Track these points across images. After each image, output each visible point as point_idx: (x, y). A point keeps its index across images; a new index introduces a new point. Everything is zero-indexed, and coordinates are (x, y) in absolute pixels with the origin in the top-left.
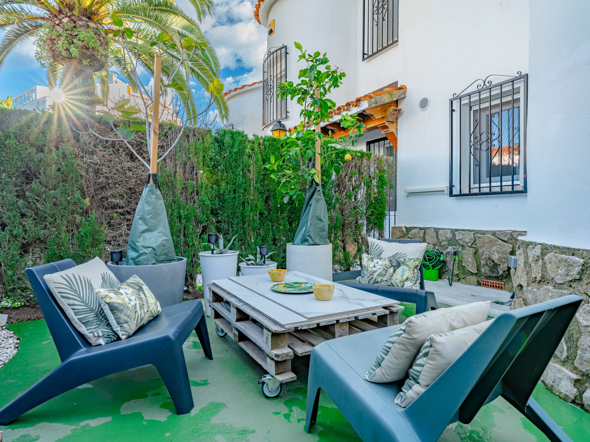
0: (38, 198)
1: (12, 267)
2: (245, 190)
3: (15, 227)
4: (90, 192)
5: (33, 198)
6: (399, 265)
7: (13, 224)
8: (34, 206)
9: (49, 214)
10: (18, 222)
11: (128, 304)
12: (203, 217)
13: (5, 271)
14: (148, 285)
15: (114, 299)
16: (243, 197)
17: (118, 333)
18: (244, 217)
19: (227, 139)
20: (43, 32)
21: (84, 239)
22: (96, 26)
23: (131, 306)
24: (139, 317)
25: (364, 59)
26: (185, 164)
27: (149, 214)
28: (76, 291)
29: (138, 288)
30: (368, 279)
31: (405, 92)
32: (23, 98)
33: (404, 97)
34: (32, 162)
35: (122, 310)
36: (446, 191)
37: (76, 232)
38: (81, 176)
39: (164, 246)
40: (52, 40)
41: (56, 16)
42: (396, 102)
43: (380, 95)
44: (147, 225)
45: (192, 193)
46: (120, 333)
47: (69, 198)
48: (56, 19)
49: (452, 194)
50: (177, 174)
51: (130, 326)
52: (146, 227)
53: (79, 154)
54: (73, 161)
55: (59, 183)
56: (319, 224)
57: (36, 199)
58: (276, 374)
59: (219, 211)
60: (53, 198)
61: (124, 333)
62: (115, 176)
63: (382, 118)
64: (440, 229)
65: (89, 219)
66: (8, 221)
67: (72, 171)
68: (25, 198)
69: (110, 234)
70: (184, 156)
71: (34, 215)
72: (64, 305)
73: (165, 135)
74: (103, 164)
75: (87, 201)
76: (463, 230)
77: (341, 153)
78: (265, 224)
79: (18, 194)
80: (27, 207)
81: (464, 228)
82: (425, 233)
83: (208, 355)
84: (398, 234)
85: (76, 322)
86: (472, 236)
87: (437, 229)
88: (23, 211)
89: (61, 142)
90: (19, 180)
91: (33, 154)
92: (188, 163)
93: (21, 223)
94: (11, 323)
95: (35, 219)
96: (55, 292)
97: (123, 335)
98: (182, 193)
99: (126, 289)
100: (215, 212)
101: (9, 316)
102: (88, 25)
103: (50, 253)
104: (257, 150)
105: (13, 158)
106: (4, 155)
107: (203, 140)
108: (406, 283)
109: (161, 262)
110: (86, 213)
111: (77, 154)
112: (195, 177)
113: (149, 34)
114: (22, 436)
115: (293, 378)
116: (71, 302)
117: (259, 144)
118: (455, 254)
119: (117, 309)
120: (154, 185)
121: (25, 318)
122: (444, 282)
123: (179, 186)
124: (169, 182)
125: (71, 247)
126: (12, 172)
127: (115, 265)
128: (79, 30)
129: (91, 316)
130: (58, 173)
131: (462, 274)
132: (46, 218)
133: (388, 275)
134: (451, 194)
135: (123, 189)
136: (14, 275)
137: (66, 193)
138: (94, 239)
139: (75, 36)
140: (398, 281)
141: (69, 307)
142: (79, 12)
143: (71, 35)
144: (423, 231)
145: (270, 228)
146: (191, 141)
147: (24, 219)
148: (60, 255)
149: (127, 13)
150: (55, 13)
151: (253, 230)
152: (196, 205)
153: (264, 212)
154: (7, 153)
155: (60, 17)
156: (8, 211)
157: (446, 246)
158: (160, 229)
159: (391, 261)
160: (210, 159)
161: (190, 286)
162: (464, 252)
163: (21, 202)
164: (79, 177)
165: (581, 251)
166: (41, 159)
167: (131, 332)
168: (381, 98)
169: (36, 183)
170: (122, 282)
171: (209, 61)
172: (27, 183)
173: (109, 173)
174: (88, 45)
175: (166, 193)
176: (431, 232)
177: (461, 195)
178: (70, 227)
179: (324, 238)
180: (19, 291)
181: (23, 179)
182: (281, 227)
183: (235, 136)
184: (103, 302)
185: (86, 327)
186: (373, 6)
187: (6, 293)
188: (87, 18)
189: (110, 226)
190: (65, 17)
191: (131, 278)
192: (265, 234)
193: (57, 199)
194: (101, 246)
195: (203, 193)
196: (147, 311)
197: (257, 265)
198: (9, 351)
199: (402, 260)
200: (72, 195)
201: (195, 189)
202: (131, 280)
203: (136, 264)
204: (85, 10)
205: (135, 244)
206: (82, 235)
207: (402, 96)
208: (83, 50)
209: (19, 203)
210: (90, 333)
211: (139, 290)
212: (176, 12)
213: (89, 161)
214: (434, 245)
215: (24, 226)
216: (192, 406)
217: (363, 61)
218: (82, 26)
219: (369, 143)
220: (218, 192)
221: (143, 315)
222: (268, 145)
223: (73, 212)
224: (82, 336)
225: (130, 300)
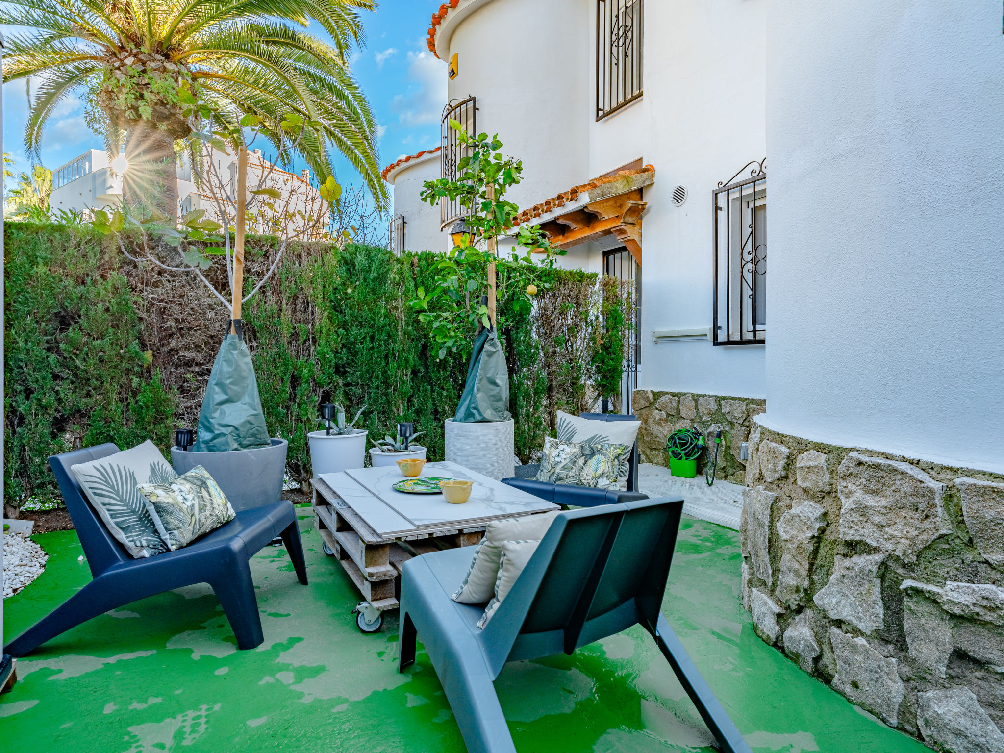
0: (78, 352)
1: (40, 453)
2: (389, 336)
3: (45, 393)
4: (153, 341)
5: (70, 352)
6: (592, 454)
7: (42, 389)
8: (71, 364)
9: (92, 376)
10: (48, 387)
11: (181, 505)
12: (322, 378)
13: (30, 458)
14: (216, 479)
15: (162, 496)
16: (386, 346)
17: (166, 542)
18: (386, 377)
19: (360, 259)
20: (95, 80)
21: (144, 411)
22: (177, 69)
23: (186, 507)
24: (197, 523)
25: (598, 119)
26: (295, 297)
27: (230, 378)
28: (112, 487)
29: (199, 483)
30: (548, 474)
31: (653, 176)
32: (70, 169)
33: (651, 185)
34: (69, 300)
35: (172, 513)
36: (708, 336)
37: (131, 400)
38: (141, 319)
39: (251, 424)
40: (109, 93)
41: (115, 55)
42: (640, 191)
43: (608, 183)
44: (226, 393)
45: (305, 341)
46: (169, 542)
47: (122, 352)
48: (115, 59)
49: (717, 340)
50: (282, 314)
51: (182, 533)
52: (225, 397)
53: (136, 287)
54: (128, 297)
55: (107, 329)
56: (492, 390)
57: (74, 354)
58: (372, 601)
59: (347, 369)
60: (99, 352)
61: (174, 542)
62: (189, 318)
63: (617, 217)
64: (700, 396)
65: (151, 382)
66: (34, 385)
67: (127, 312)
68: (58, 352)
69: (182, 404)
70: (293, 286)
71: (71, 377)
72: (98, 504)
73: (265, 255)
74: (171, 301)
75: (148, 355)
76: (733, 398)
77: (545, 275)
78: (421, 389)
79: (48, 345)
80: (62, 365)
81: (733, 395)
82: (679, 401)
83: (303, 579)
84: (642, 403)
85: (112, 527)
86: (744, 407)
87: (697, 395)
88: (56, 370)
89: (110, 269)
90: (50, 326)
91: (71, 288)
92: (300, 297)
93: (52, 389)
94: (39, 533)
95: (72, 383)
96: (86, 487)
97: (172, 545)
98: (291, 342)
99: (181, 484)
100: (341, 369)
101: (35, 524)
102: (165, 68)
103: (94, 432)
104: (407, 274)
105: (42, 293)
106: (30, 290)
107: (323, 261)
108: (600, 480)
109: (247, 446)
110: (146, 373)
111: (134, 286)
112: (311, 317)
113: (262, 78)
114: (41, 669)
115: (394, 605)
116: (107, 500)
117: (412, 264)
118: (719, 435)
119: (165, 510)
120: (237, 336)
121: (59, 526)
122: (701, 480)
123: (286, 332)
124: (270, 326)
125: (124, 423)
126: (40, 315)
127: (183, 451)
128: (151, 75)
129: (132, 520)
130: (106, 315)
131: (731, 467)
132: (89, 380)
133: (576, 469)
134: (716, 342)
135: (201, 337)
136: (44, 464)
137: (117, 345)
138: (157, 411)
139: (144, 85)
140: (589, 478)
141: (104, 508)
142: (151, 47)
143: (138, 84)
144: (677, 398)
145: (429, 394)
146: (304, 262)
147: (58, 382)
148: (108, 435)
149: (224, 49)
150: (113, 50)
151: (402, 397)
152: (312, 360)
153: (419, 369)
154: (33, 287)
155: (121, 56)
156: (34, 371)
157: (709, 423)
158: (246, 399)
159: (582, 447)
160: (334, 289)
161: (303, 482)
162: (734, 432)
163: (53, 358)
164: (136, 321)
165: (788, 438)
166: (82, 295)
167: (185, 542)
168: (612, 188)
169: (74, 330)
170: (180, 474)
171: (359, 117)
172: (62, 330)
173: (181, 313)
174: (166, 100)
175: (266, 342)
176: (688, 400)
177: (729, 343)
178: (123, 393)
179: (500, 411)
180: (50, 487)
181: (56, 323)
182: (445, 393)
183: (372, 254)
184: (148, 501)
185: (126, 534)
186: (612, 33)
187: (32, 490)
188: (162, 56)
189: (183, 392)
190: (130, 56)
191: (193, 471)
192: (421, 404)
193: (104, 353)
194: (168, 421)
195: (322, 341)
196: (211, 515)
197: (395, 451)
198: (33, 569)
199: (599, 446)
200: (126, 346)
201: (311, 336)
202: (192, 473)
203: (210, 449)
204: (160, 44)
205: (209, 422)
206: (140, 406)
207: (647, 183)
208: (158, 108)
209: (50, 360)
210: (131, 541)
211: (200, 487)
212: (301, 46)
213: (151, 296)
214: (692, 421)
215: (57, 393)
216: (261, 640)
217: (597, 121)
218: (155, 70)
219: (606, 254)
220: (346, 339)
221: (203, 519)
222: (425, 266)
223: (128, 372)
224: (121, 546)
225: (186, 499)
